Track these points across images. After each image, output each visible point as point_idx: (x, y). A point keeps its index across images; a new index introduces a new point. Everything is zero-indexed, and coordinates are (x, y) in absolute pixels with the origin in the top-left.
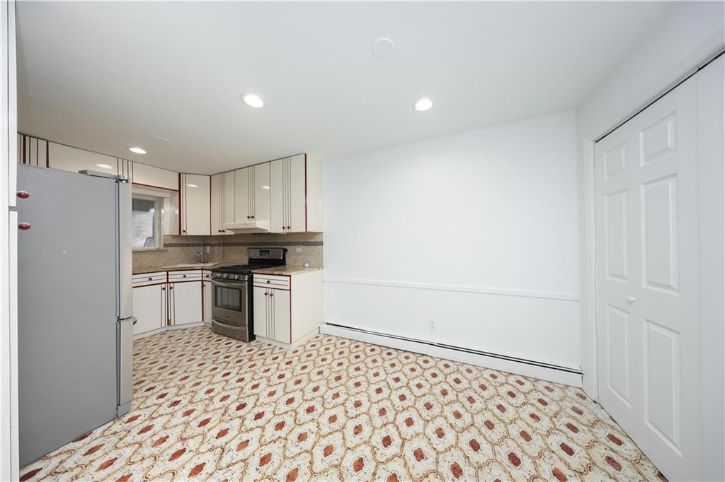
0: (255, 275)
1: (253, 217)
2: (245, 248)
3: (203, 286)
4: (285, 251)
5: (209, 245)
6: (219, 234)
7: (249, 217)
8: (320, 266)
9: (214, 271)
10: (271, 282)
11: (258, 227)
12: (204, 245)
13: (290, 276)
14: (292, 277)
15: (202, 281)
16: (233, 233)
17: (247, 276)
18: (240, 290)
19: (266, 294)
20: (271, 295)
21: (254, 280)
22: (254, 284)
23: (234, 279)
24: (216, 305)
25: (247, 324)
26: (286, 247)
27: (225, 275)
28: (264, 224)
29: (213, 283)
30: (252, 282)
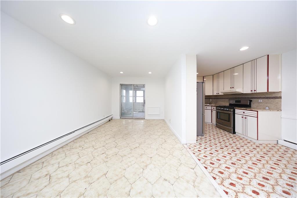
0: (236, 110)
1: (233, 88)
2: (227, 100)
3: (212, 112)
4: (251, 101)
5: (211, 98)
6: (216, 94)
7: (231, 88)
8: (279, 109)
9: (217, 107)
10: (245, 113)
11: (237, 91)
12: (209, 99)
13: (257, 111)
14: (258, 112)
15: (212, 110)
16: (223, 94)
17: (232, 109)
18: (229, 114)
19: (242, 117)
20: (245, 118)
21: (236, 111)
22: (236, 113)
23: (226, 110)
24: (218, 118)
25: (232, 127)
26: (251, 99)
27: (222, 109)
28: (239, 89)
29: (216, 111)
30: (235, 112)
